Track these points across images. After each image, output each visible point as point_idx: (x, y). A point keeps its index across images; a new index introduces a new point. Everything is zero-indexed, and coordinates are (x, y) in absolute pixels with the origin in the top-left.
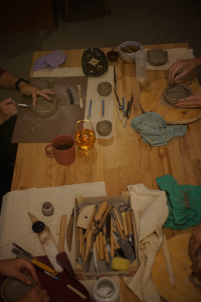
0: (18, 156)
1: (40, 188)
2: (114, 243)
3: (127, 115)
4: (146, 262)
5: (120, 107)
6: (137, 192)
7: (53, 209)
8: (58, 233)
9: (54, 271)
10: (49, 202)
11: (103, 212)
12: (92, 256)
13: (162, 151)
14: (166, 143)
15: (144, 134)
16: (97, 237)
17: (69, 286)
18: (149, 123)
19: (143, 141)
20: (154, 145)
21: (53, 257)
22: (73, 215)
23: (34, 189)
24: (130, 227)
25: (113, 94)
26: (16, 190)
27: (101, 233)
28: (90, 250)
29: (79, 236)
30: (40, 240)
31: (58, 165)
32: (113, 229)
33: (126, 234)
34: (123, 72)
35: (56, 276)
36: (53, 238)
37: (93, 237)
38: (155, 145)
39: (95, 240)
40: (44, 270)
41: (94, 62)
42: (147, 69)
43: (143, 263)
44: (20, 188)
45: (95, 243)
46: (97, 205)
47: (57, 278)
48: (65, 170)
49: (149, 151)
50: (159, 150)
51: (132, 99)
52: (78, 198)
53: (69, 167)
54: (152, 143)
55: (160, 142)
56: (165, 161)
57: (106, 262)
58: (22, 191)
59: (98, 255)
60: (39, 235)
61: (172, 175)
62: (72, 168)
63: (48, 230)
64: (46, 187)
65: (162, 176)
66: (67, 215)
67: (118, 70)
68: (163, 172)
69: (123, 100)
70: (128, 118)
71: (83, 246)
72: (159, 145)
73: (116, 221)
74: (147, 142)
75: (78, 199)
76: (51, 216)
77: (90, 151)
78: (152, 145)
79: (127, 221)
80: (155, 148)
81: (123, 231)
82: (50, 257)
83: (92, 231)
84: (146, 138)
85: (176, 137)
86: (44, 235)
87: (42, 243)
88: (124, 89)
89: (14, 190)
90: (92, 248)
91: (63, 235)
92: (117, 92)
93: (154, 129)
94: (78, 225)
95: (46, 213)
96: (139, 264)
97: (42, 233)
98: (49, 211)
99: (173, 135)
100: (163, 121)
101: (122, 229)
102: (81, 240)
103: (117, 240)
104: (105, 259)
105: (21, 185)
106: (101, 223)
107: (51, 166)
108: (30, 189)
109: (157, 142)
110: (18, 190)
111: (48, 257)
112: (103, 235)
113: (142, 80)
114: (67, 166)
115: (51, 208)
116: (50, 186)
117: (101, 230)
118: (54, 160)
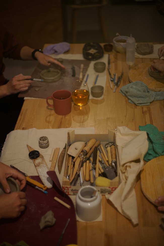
0: (24, 108)
1: (39, 129)
2: (99, 169)
3: (117, 84)
4: (126, 182)
5: (112, 79)
6: (122, 132)
7: (48, 142)
8: (51, 160)
9: (44, 186)
10: (45, 137)
11: (91, 146)
12: (79, 178)
13: (145, 109)
14: (149, 104)
15: (131, 96)
16: (85, 164)
17: (56, 198)
18: (134, 87)
19: (129, 102)
20: (138, 105)
21: (44, 176)
22: (65, 148)
23: (34, 129)
24: (114, 156)
25: (106, 71)
26: (19, 129)
27: (88, 161)
28: (77, 173)
29: (68, 162)
30: (35, 164)
31: (56, 115)
32: (99, 158)
33: (110, 162)
34: (116, 58)
35: (46, 190)
36: (46, 163)
37: (81, 163)
38: (140, 105)
39: (82, 166)
40: (36, 186)
41: (92, 51)
42: (136, 57)
43: (123, 182)
44: (22, 128)
45: (82, 168)
46: (86, 143)
47: (46, 192)
48: (62, 119)
49: (134, 109)
50: (142, 108)
51: (122, 74)
52: (70, 132)
53: (65, 117)
54: (136, 102)
55: (143, 102)
56: (147, 116)
57: (91, 183)
58: (23, 131)
59: (84, 176)
60: (34, 160)
61: (153, 124)
62: (67, 117)
63: (42, 157)
64: (45, 128)
65: (144, 125)
66: (60, 148)
67: (112, 57)
68: (146, 123)
69: (115, 75)
70: (118, 86)
71: (72, 170)
72: (143, 105)
73: (102, 154)
74: (133, 102)
75: (70, 134)
76: (46, 149)
77: (84, 107)
78: (137, 105)
79: (111, 152)
80: (139, 107)
81: (108, 161)
82: (42, 177)
83: (81, 159)
84: (132, 99)
85: (157, 100)
86: (38, 160)
87: (35, 166)
88: (116, 69)
89: (17, 129)
90: (79, 171)
91: (55, 162)
92: (110, 70)
93: (140, 91)
94: (68, 153)
95: (42, 145)
96: (120, 182)
97: (36, 159)
98: (45, 143)
99: (155, 98)
100: (147, 88)
101: (107, 159)
102: (70, 165)
103: (101, 167)
104: (90, 180)
105: (24, 126)
106: (88, 154)
107: (50, 115)
108: (30, 130)
109: (141, 102)
110: (21, 129)
111: (40, 176)
112: (90, 162)
113: (131, 64)
114: (64, 116)
115: (47, 141)
116: (48, 128)
117: (89, 159)
118: (53, 112)
